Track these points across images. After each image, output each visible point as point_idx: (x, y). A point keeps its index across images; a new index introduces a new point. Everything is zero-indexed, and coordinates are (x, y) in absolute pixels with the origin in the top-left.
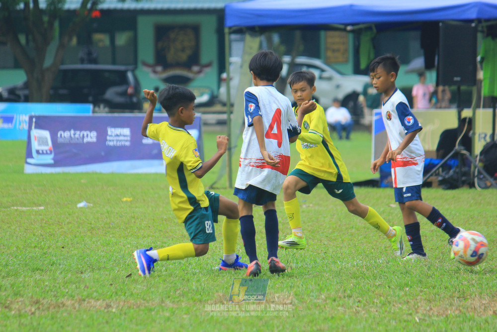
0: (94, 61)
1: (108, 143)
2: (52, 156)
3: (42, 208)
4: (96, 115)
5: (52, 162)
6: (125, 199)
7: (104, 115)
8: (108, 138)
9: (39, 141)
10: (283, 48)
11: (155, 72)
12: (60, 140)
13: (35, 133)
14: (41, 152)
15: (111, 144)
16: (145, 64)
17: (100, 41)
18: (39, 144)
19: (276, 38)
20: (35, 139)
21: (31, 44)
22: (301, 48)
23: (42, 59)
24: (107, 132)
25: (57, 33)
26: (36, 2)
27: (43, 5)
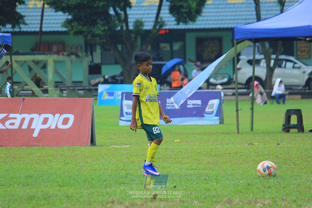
0: (161, 59)
1: (167, 108)
3: (128, 146)
4: (162, 91)
6: (176, 141)
7: (168, 91)
8: (167, 105)
9: (127, 107)
10: (271, 50)
11: (196, 65)
13: (125, 102)
14: (128, 113)
15: (169, 108)
16: (191, 61)
17: (165, 47)
18: (128, 109)
19: (267, 45)
20: (125, 106)
21: (125, 50)
22: (282, 50)
24: (166, 101)
25: (139, 44)
26: (127, 26)
27: (131, 27)
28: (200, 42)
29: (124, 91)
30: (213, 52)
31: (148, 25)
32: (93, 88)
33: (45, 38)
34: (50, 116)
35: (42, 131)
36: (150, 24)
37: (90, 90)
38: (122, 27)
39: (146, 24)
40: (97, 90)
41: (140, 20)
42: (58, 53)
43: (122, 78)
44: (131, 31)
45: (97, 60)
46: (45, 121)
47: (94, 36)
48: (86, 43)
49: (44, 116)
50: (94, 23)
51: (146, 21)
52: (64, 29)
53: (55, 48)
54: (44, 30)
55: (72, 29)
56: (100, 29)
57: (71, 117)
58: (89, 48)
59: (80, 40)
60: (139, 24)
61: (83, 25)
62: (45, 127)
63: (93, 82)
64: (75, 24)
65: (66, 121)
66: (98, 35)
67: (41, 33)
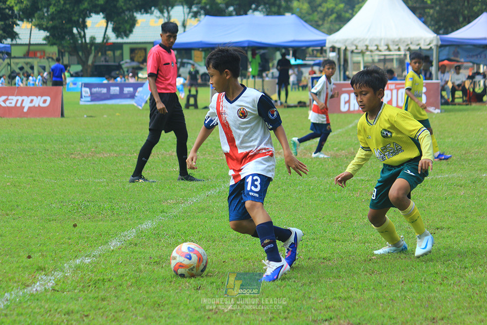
1: (110, 93)
2: (90, 98)
8: (111, 91)
12: (93, 92)
13: (84, 89)
14: (86, 96)
15: (112, 93)
17: (109, 54)
18: (85, 94)
20: (84, 92)
21: (84, 55)
22: (185, 56)
23: (87, 61)
25: (93, 51)
26: (85, 40)
27: (88, 41)
28: (132, 51)
29: (83, 82)
30: (140, 57)
31: (99, 40)
33: (32, 48)
34: (34, 98)
35: (30, 108)
39: (97, 39)
41: (93, 36)
42: (41, 57)
43: (82, 73)
44: (88, 44)
45: (66, 61)
46: (32, 101)
48: (59, 51)
49: (31, 98)
50: (63, 38)
51: (97, 37)
52: (44, 42)
53: (38, 55)
54: (32, 42)
55: (49, 41)
56: (67, 42)
57: (48, 99)
60: (93, 39)
61: (57, 39)
62: (32, 105)
64: (51, 39)
65: (45, 101)
66: (66, 46)
67: (30, 45)
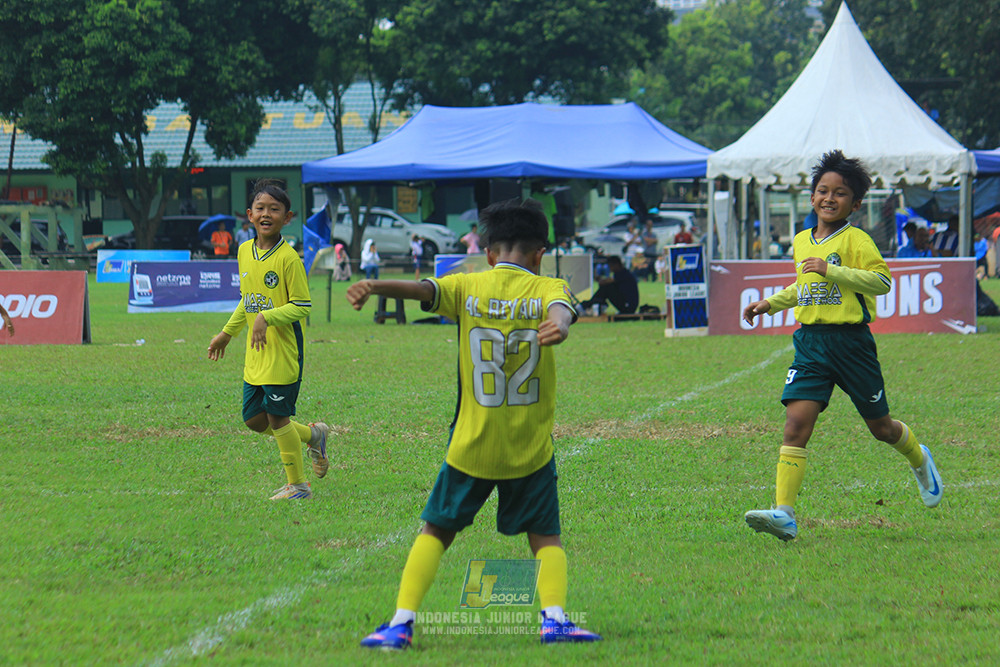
0: (194, 213)
1: (200, 286)
2: (152, 298)
4: (195, 261)
5: (152, 303)
7: (203, 261)
8: (201, 281)
9: (140, 285)
10: (359, 200)
12: (159, 284)
13: (137, 277)
15: (204, 286)
17: (199, 194)
18: (140, 287)
19: (353, 192)
22: (376, 200)
23: (147, 210)
24: (200, 276)
25: (160, 188)
26: (142, 161)
27: (148, 163)
29: (135, 261)
31: (173, 161)
32: (90, 255)
33: (16, 179)
34: (20, 298)
36: (176, 158)
37: (85, 259)
38: (134, 164)
39: (169, 158)
40: (96, 258)
41: (161, 152)
42: (36, 202)
43: (134, 240)
44: (147, 169)
45: (96, 212)
46: (14, 305)
47: (90, 176)
48: (79, 187)
49: (11, 298)
50: (91, 157)
51: (170, 155)
52: (45, 166)
53: (31, 195)
54: (15, 167)
55: (57, 166)
56: (100, 165)
57: (53, 300)
58: (85, 194)
59: (70, 183)
60: (159, 158)
61: (74, 161)
62: (15, 314)
63: (89, 246)
64: (62, 158)
65: (45, 306)
66: (98, 176)
67: (11, 171)
